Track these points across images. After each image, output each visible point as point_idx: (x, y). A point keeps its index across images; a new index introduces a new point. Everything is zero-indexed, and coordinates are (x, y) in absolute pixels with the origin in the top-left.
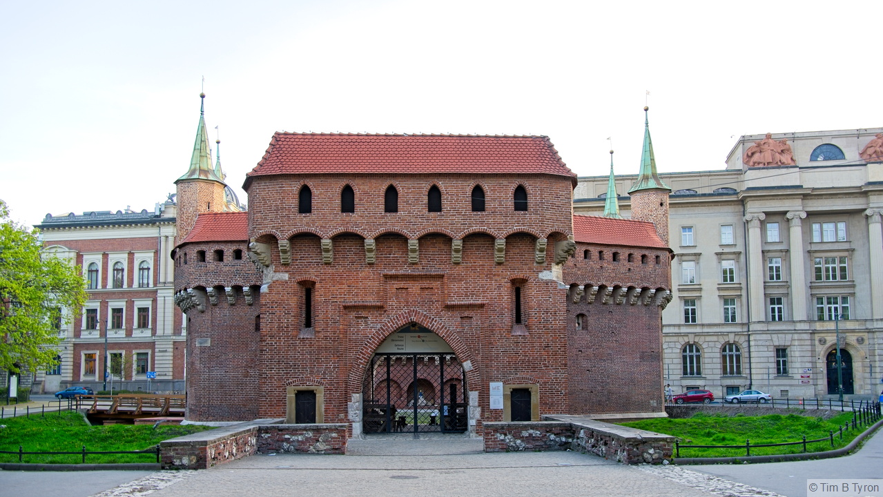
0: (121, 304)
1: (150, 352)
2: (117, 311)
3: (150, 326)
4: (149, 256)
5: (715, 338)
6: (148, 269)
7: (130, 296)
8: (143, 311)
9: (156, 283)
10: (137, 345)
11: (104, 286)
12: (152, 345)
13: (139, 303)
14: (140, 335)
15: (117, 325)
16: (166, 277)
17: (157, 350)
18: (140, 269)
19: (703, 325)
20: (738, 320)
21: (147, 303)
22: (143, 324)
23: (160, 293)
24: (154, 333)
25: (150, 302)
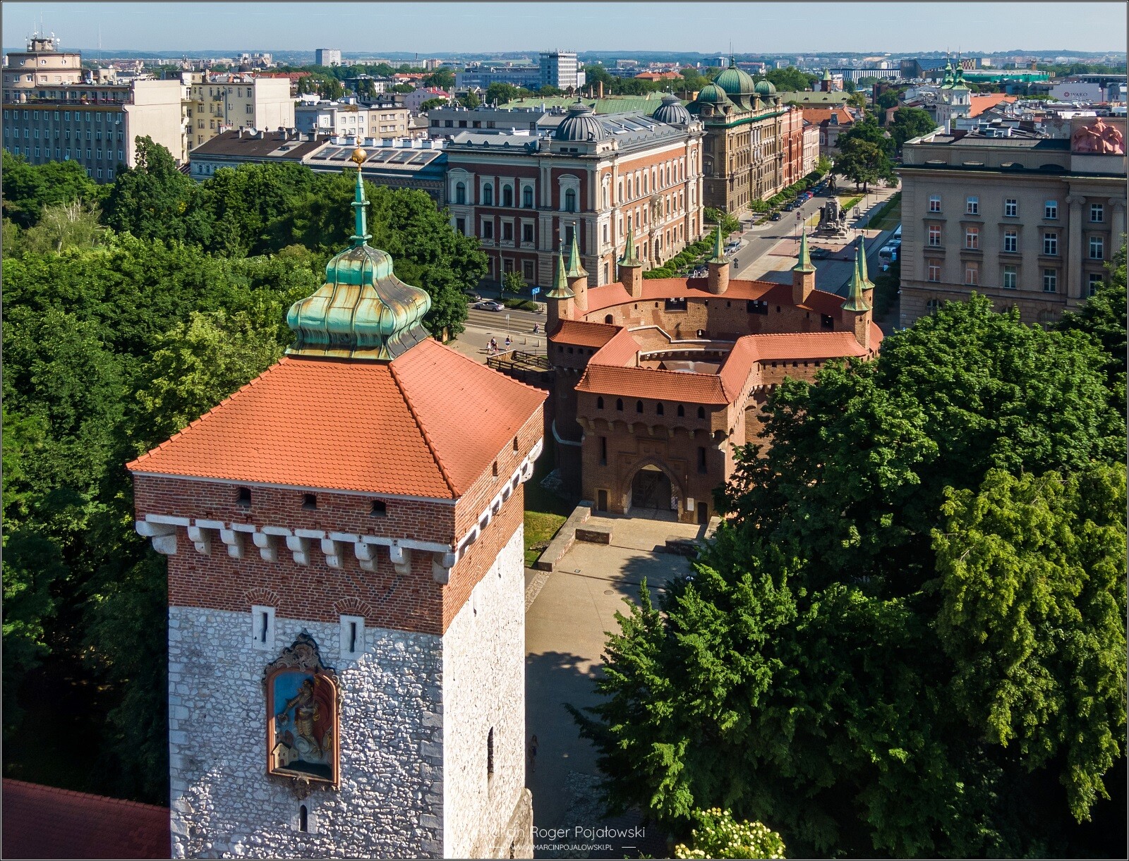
0: (511, 221)
1: (534, 262)
2: (508, 226)
3: (534, 241)
4: (531, 182)
5: (1031, 305)
6: (532, 193)
7: (518, 215)
8: (528, 228)
9: (538, 206)
10: (524, 255)
11: (497, 204)
12: (535, 256)
13: (525, 221)
14: (527, 247)
15: (508, 237)
16: (546, 201)
18: (525, 192)
19: (1021, 291)
20: (1057, 291)
21: (531, 222)
22: (528, 238)
23: (542, 215)
24: (537, 248)
25: (534, 221)
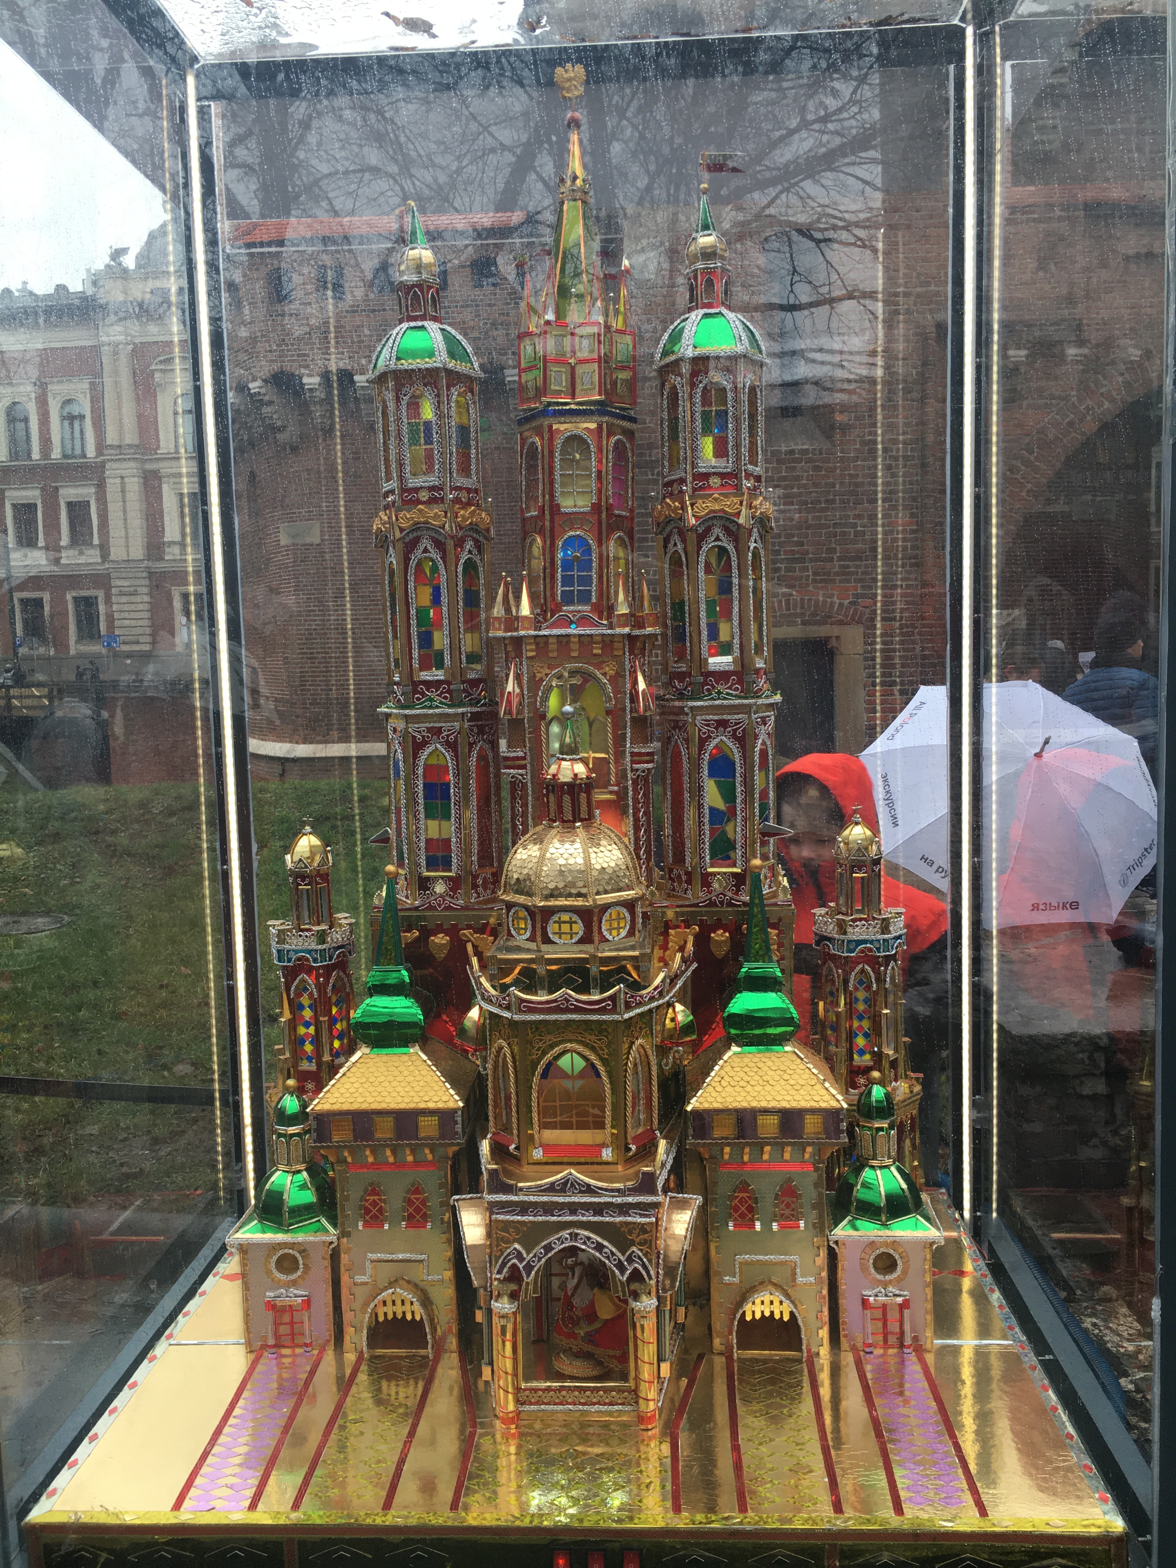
0: (32, 494)
1: (101, 594)
3: (96, 541)
4: (80, 389)
6: (82, 417)
7: (49, 477)
8: (79, 509)
9: (100, 447)
10: (72, 580)
12: (102, 581)
13: (69, 493)
14: (77, 560)
15: (27, 539)
16: (121, 434)
17: (114, 591)
18: (63, 418)
21: (86, 492)
22: (81, 537)
23: (113, 471)
24: (105, 556)
25: (93, 490)
